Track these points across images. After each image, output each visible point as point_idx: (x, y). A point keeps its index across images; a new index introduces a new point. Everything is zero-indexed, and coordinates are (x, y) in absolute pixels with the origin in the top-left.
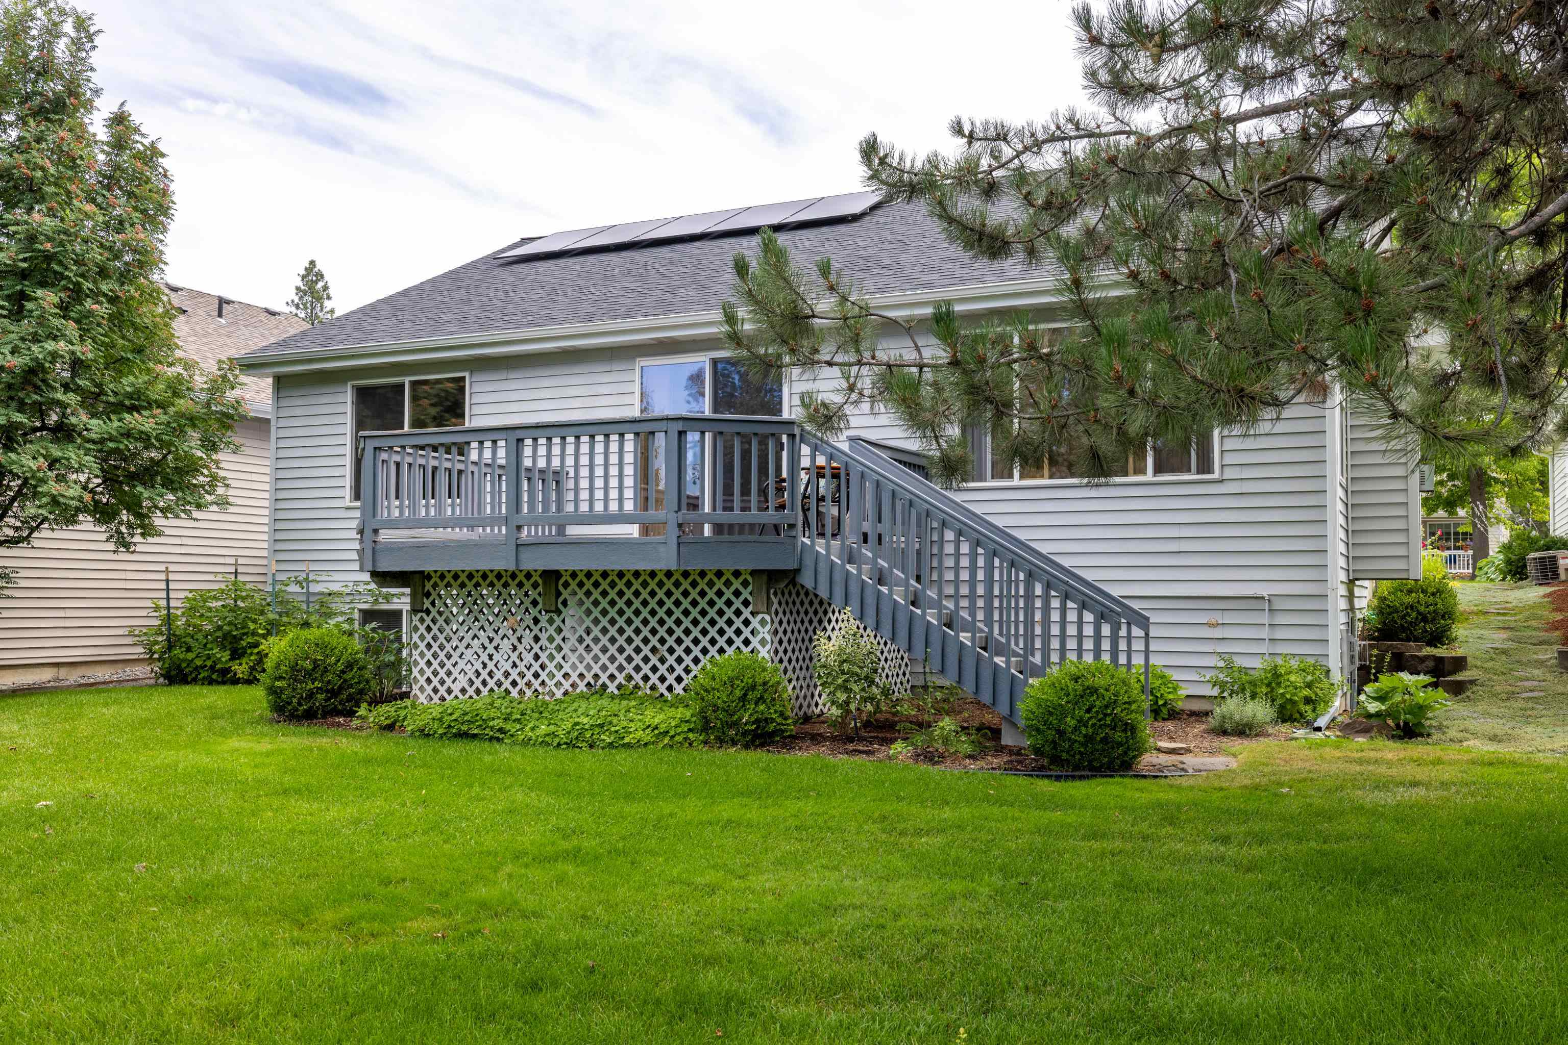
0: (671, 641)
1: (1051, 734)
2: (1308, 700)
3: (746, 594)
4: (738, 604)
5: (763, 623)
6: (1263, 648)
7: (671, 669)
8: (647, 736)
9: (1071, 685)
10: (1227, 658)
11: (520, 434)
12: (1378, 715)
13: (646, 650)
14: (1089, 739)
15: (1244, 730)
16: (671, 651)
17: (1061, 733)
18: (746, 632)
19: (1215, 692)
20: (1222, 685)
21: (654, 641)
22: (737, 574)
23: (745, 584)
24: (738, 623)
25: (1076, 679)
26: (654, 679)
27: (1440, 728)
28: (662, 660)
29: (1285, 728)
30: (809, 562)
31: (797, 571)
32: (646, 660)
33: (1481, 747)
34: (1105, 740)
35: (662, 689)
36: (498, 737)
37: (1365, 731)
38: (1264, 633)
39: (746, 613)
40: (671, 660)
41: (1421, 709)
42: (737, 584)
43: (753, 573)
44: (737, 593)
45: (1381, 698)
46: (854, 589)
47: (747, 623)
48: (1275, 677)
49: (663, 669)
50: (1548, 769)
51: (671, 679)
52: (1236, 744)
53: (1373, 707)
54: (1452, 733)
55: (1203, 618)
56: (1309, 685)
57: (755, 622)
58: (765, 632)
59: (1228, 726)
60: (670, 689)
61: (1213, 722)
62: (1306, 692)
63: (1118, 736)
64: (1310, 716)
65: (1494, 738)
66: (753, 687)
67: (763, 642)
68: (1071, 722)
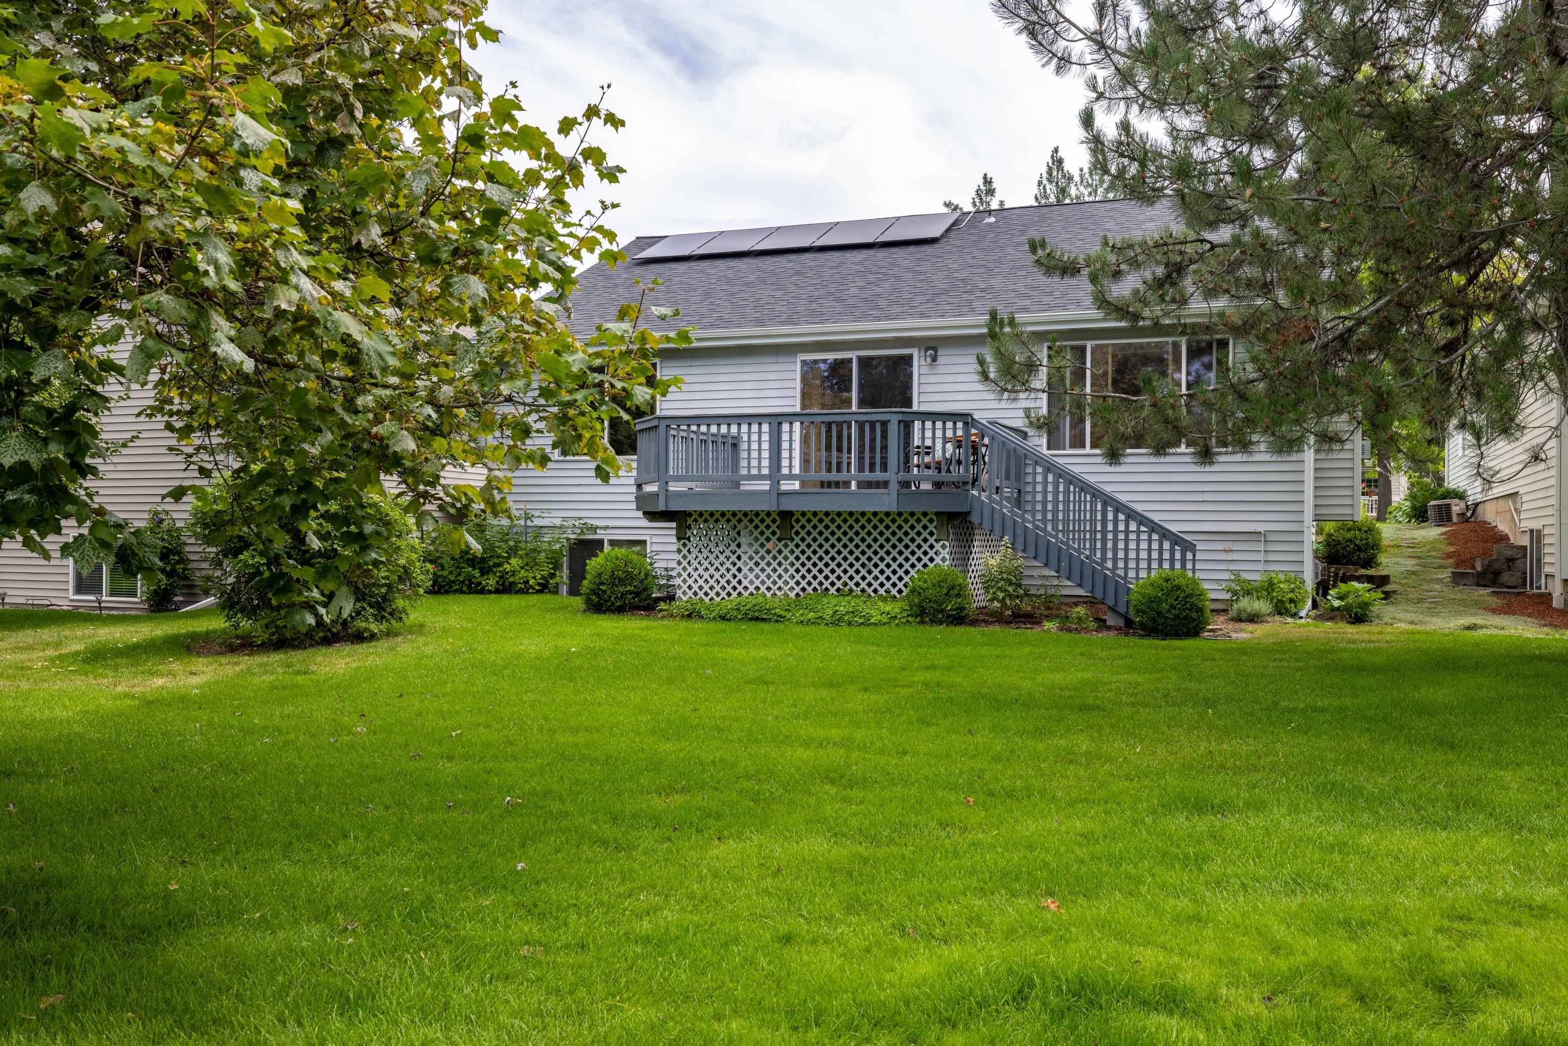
0: (876, 559)
1: (1153, 614)
2: (1292, 601)
3: (931, 528)
4: (925, 534)
5: (944, 547)
6: (1260, 567)
7: (876, 578)
8: (885, 619)
9: (1164, 584)
10: (1236, 573)
11: (780, 419)
12: (1338, 609)
13: (857, 565)
14: (1177, 617)
15: (1253, 618)
16: (876, 566)
17: (1159, 613)
18: (931, 553)
19: (1228, 596)
20: (1235, 593)
21: (863, 559)
22: (925, 514)
23: (931, 521)
24: (925, 547)
25: (1167, 580)
26: (863, 585)
27: (1378, 617)
28: (870, 572)
29: (1277, 618)
30: (976, 506)
31: (968, 513)
32: (858, 572)
33: (1403, 626)
34: (1186, 618)
35: (870, 591)
36: (780, 619)
37: (1331, 619)
38: (1261, 557)
39: (931, 540)
40: (876, 572)
41: (1366, 605)
42: (925, 521)
43: (937, 514)
44: (925, 527)
45: (1341, 598)
46: (1009, 525)
47: (931, 547)
48: (1270, 586)
49: (870, 578)
50: (1447, 635)
51: (876, 585)
52: (1250, 627)
53: (1336, 603)
54: (1386, 619)
55: (1220, 546)
56: (1292, 591)
57: (938, 546)
58: (945, 553)
59: (1244, 616)
60: (875, 591)
61: (1232, 614)
62: (1291, 595)
63: (1194, 615)
64: (1294, 610)
65: (1412, 623)
66: (953, 588)
67: (944, 559)
68: (1165, 606)
